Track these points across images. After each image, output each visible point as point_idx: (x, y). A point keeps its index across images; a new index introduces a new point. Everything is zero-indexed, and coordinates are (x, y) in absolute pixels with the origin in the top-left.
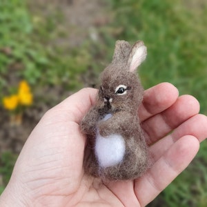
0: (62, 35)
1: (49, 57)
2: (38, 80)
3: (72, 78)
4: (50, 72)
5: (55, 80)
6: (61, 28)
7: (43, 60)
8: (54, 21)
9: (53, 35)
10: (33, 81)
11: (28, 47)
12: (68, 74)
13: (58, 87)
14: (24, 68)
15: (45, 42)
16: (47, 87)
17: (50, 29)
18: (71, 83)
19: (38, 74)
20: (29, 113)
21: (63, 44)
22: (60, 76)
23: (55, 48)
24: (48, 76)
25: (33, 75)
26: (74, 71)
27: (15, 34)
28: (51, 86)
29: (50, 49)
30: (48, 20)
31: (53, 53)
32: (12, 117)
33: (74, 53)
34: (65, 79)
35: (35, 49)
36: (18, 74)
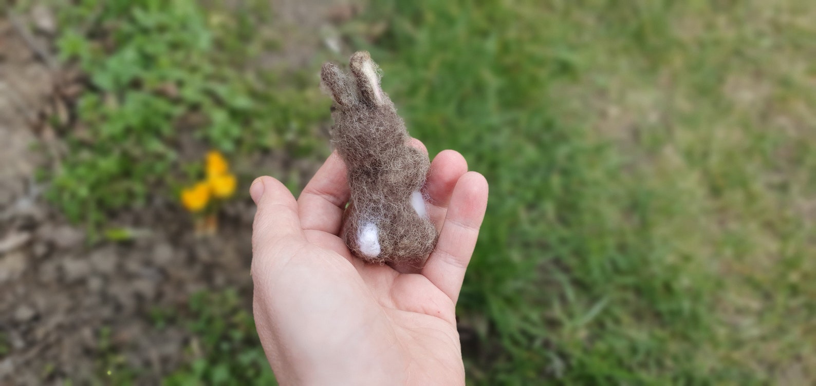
0: (271, 47)
1: (253, 94)
2: (238, 142)
3: (302, 132)
4: (258, 124)
5: (271, 140)
6: (267, 32)
7: (242, 102)
8: (251, 20)
9: (254, 49)
10: (228, 146)
11: (209, 77)
12: (295, 125)
13: (279, 152)
14: (208, 123)
15: (239, 64)
16: (257, 156)
17: (245, 37)
18: (303, 142)
19: (236, 130)
20: (231, 211)
21: (276, 65)
22: (280, 130)
23: (260, 75)
24: (257, 133)
25: (226, 134)
26: (306, 119)
27: (180, 55)
28: (266, 151)
29: (250, 77)
30: (239, 17)
31: (259, 86)
32: (199, 222)
33: (301, 83)
34: (290, 136)
35: (223, 80)
36: (198, 135)
